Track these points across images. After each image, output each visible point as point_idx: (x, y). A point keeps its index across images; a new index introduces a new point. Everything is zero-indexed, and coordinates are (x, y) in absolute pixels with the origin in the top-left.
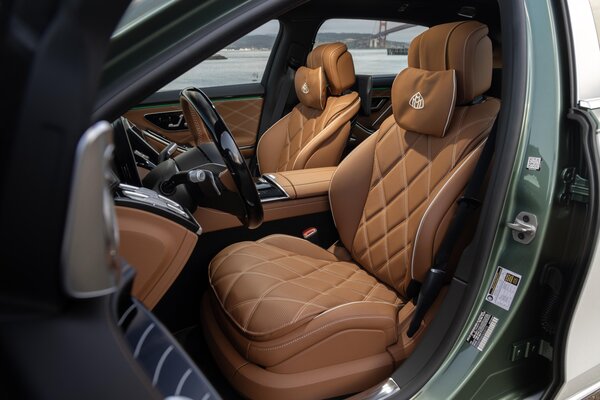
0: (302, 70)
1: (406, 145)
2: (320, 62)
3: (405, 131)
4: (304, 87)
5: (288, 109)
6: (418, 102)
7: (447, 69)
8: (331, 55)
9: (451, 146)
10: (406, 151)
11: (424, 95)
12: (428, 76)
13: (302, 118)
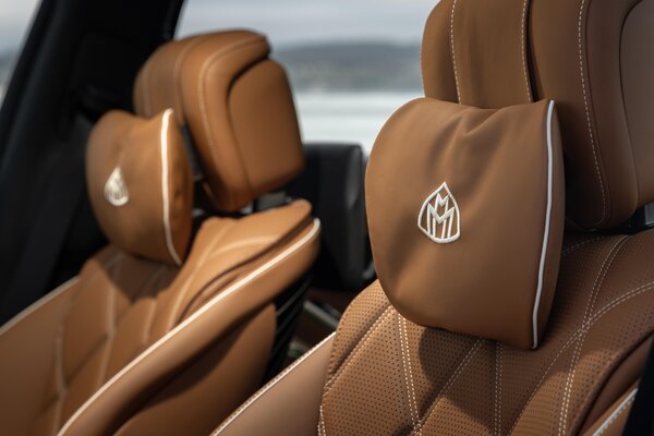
0: (113, 125)
1: (426, 383)
2: (169, 94)
3: (420, 330)
4: (114, 183)
5: (67, 266)
6: (442, 217)
7: (536, 97)
8: (205, 73)
9: (557, 378)
10: (425, 405)
11: (461, 193)
12: (474, 122)
13: (112, 296)
